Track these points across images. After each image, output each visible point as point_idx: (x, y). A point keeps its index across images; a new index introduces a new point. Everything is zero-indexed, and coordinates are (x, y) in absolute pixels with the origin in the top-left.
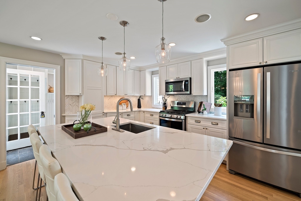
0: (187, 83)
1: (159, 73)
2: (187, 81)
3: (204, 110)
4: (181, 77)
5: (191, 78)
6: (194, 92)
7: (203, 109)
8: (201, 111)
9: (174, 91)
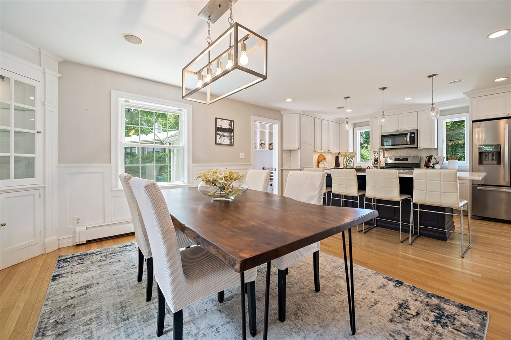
0: (413, 135)
1: (370, 125)
2: (414, 133)
3: (436, 164)
4: (402, 130)
5: (417, 130)
6: (422, 145)
7: (435, 162)
8: (431, 165)
9: (392, 145)
